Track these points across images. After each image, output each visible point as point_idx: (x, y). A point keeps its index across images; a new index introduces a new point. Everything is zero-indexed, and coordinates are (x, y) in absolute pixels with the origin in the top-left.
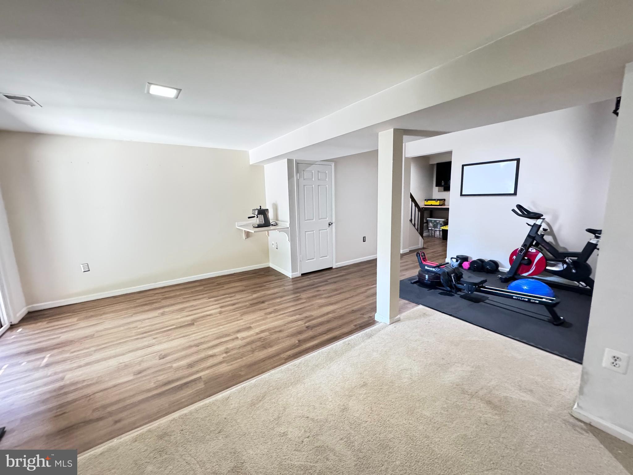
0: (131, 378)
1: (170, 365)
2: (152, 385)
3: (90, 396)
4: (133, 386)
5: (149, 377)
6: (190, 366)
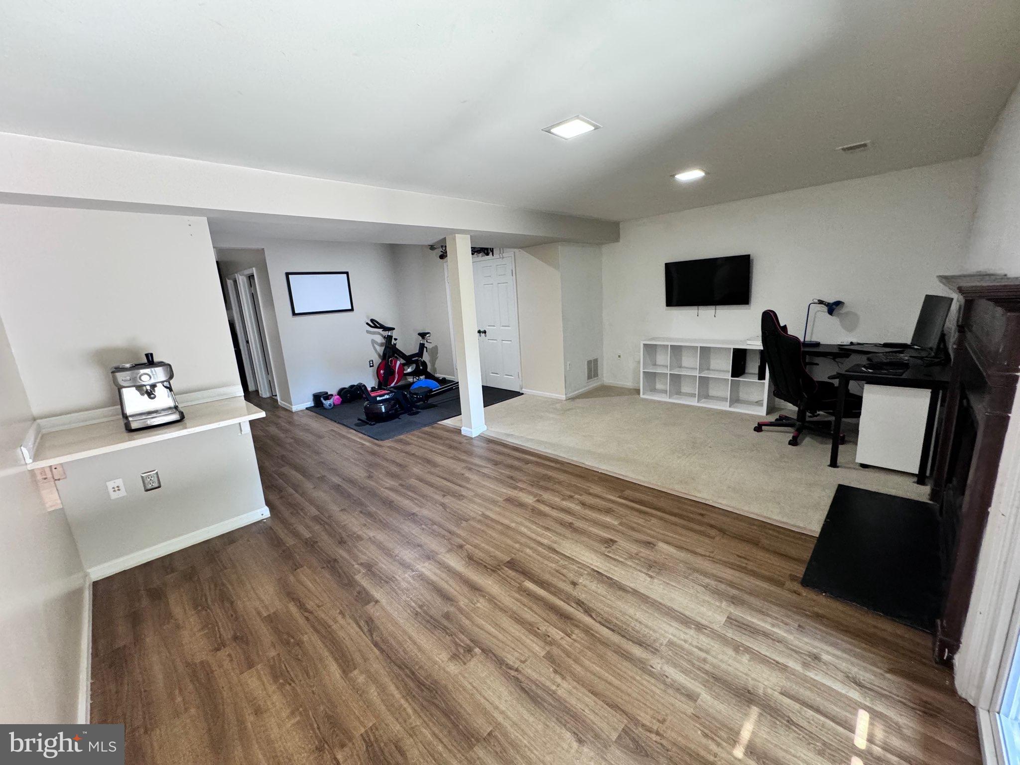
0: (661, 545)
1: (620, 527)
2: (654, 520)
3: (709, 557)
4: (669, 534)
5: (649, 531)
6: (608, 511)
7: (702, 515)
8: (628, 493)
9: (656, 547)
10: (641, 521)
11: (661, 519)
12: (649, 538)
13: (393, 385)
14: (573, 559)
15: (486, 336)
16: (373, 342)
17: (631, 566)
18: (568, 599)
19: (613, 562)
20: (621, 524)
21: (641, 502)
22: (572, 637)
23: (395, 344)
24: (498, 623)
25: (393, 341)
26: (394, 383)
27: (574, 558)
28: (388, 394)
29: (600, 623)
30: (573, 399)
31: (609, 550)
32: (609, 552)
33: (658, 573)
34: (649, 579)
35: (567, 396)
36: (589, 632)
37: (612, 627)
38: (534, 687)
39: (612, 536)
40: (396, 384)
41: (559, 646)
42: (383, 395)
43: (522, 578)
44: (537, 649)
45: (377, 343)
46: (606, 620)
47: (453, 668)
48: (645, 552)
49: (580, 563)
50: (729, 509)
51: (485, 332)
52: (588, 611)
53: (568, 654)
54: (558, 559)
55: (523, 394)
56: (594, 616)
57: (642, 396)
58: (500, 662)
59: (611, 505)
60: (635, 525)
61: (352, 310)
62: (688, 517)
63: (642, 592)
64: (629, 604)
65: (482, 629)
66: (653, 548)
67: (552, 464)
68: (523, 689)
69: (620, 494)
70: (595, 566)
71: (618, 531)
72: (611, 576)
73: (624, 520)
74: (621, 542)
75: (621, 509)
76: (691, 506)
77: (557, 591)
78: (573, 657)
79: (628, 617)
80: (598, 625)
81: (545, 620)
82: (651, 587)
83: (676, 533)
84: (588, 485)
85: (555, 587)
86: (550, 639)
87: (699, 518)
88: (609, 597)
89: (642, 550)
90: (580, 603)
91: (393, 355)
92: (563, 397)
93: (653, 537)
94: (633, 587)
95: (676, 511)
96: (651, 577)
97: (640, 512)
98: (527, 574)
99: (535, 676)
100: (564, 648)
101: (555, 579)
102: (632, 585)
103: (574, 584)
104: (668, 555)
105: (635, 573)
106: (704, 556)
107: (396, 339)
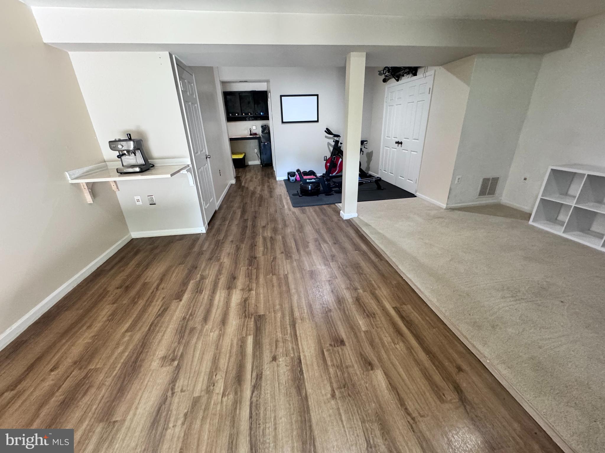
7: (460, 369)
8: (408, 308)
9: (371, 372)
10: (387, 339)
11: (410, 348)
12: (375, 359)
13: (334, 174)
14: (297, 339)
15: (401, 146)
16: (329, 144)
17: (329, 374)
18: (257, 367)
19: (321, 362)
20: (366, 332)
21: (409, 323)
22: (223, 398)
23: (340, 147)
24: (205, 353)
25: (339, 144)
26: (335, 173)
27: (299, 338)
28: (314, 179)
29: (251, 403)
30: (453, 209)
31: (330, 348)
32: (328, 350)
33: (343, 397)
34: (329, 396)
35: (448, 206)
36: (237, 403)
37: (254, 414)
38: (164, 414)
39: (348, 338)
40: (337, 173)
41: (210, 398)
42: (311, 179)
43: (252, 333)
44: (199, 387)
45: (331, 145)
46: (257, 404)
47: (155, 364)
48: (357, 369)
49: (297, 345)
50: (504, 383)
51: (401, 143)
52: (256, 387)
53: (206, 409)
54: (289, 331)
55: (416, 196)
56: (254, 394)
57: (531, 222)
58: (174, 381)
59: (378, 311)
60: (377, 340)
61: (317, 121)
62: (440, 362)
63: (310, 403)
64: (288, 405)
65: (194, 351)
66: (367, 370)
67: (373, 257)
68: (159, 409)
69: (398, 305)
70: (305, 356)
71: (356, 337)
72: (304, 372)
73: (374, 331)
74: (348, 348)
75: (383, 319)
76: (459, 353)
77: (258, 356)
78: (206, 413)
79: (273, 415)
80: (248, 403)
81: (226, 372)
82: (323, 404)
83: (407, 371)
84: (380, 285)
85: (261, 353)
86: (212, 388)
87: (452, 370)
88: (282, 387)
89: (356, 366)
90: (259, 377)
91: (338, 154)
92: (444, 206)
93: (380, 360)
94: (308, 394)
95: (435, 349)
96: (333, 396)
97: (398, 332)
98: (258, 332)
99: (174, 407)
100: (210, 402)
101: (268, 347)
102: (309, 391)
103: (274, 359)
104: (373, 387)
105: (326, 382)
106: (409, 414)
107: (341, 144)
